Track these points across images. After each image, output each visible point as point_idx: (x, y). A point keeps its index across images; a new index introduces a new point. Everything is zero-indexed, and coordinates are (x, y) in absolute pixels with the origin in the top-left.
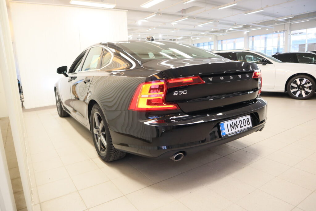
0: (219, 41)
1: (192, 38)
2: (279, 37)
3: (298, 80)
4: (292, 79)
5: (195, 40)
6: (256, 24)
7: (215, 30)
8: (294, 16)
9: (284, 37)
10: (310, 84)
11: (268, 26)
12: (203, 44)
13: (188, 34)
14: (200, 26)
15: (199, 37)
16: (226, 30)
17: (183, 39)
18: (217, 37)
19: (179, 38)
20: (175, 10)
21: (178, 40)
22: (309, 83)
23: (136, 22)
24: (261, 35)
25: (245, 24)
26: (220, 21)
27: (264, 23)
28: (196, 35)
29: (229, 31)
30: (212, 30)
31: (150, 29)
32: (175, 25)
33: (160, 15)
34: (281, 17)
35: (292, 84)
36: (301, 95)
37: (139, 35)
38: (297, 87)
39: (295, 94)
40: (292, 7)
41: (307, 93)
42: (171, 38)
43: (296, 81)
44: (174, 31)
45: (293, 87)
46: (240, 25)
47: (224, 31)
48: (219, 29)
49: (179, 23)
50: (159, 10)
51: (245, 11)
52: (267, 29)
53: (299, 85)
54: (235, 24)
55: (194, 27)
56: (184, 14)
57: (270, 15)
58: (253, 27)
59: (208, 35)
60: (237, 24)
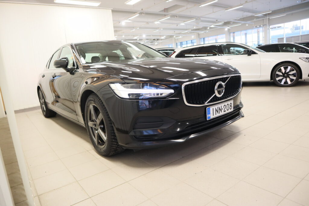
0: (201, 38)
1: (175, 37)
2: (258, 32)
3: (282, 68)
4: (276, 67)
5: (178, 39)
6: (236, 20)
7: (197, 28)
8: (272, 11)
9: (263, 32)
10: (295, 72)
11: (248, 22)
12: (186, 43)
13: (170, 33)
14: (183, 24)
15: (181, 36)
16: (207, 27)
17: (166, 38)
18: (199, 34)
19: (162, 38)
20: (158, 9)
21: (161, 39)
22: (293, 70)
23: (119, 23)
24: (241, 31)
25: (226, 21)
26: (202, 19)
27: (244, 19)
28: (179, 34)
29: (211, 28)
30: (195, 28)
31: (134, 30)
32: (158, 24)
33: (143, 14)
34: (260, 12)
35: (278, 73)
36: (286, 82)
37: (123, 36)
38: (282, 75)
39: (281, 82)
40: (269, 3)
41: (292, 80)
42: (154, 38)
43: (281, 69)
44: (158, 30)
45: (278, 76)
46: (221, 21)
47: (205, 28)
48: (200, 27)
49: (162, 23)
50: (142, 9)
51: (225, 7)
52: (247, 25)
53: (284, 73)
54: (217, 21)
55: (177, 25)
56: (166, 13)
57: (249, 11)
58: (234, 23)
59: (191, 33)
60: (218, 20)
